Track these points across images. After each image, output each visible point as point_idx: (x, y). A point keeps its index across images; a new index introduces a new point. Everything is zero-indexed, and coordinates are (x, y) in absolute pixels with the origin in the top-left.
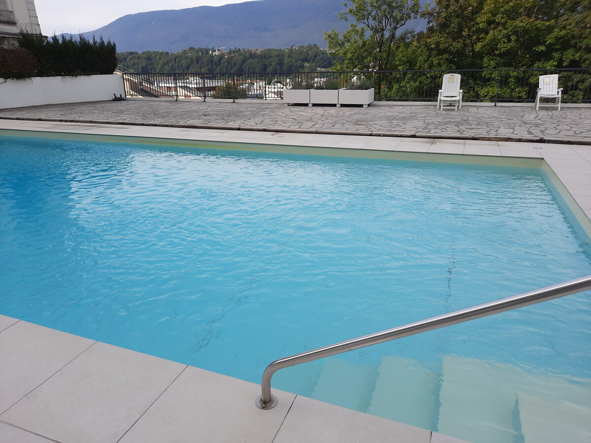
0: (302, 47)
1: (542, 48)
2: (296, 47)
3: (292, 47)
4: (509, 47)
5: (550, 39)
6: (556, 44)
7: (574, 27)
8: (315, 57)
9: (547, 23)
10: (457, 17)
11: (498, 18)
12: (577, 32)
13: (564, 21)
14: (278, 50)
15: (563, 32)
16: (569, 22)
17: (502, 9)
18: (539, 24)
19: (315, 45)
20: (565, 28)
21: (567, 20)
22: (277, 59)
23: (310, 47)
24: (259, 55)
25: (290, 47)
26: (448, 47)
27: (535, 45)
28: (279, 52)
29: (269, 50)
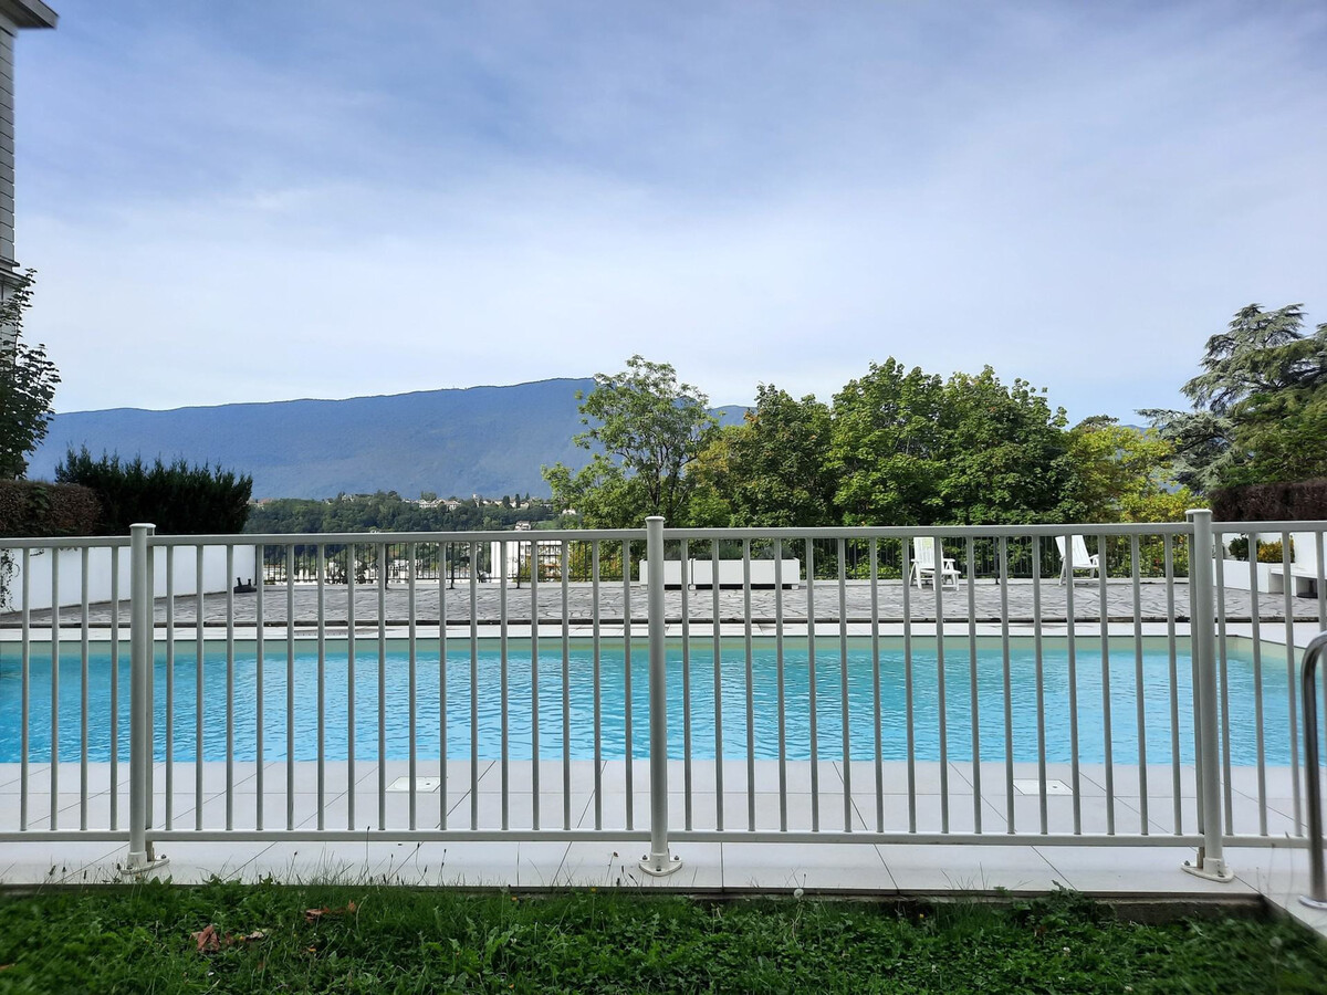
0: (362, 496)
1: (937, 501)
2: (349, 496)
3: (340, 497)
4: (890, 499)
5: (944, 487)
6: (955, 496)
7: (977, 471)
8: (394, 516)
9: (937, 464)
10: (794, 450)
11: (861, 454)
12: (983, 479)
13: (960, 461)
14: (307, 502)
15: (964, 479)
16: (967, 464)
17: (866, 440)
18: (927, 464)
19: (393, 493)
20: (963, 472)
21: (963, 460)
22: (306, 519)
23: (381, 497)
24: (261, 512)
25: (335, 497)
26: (787, 498)
27: (925, 497)
28: (310, 506)
29: (285, 501)
